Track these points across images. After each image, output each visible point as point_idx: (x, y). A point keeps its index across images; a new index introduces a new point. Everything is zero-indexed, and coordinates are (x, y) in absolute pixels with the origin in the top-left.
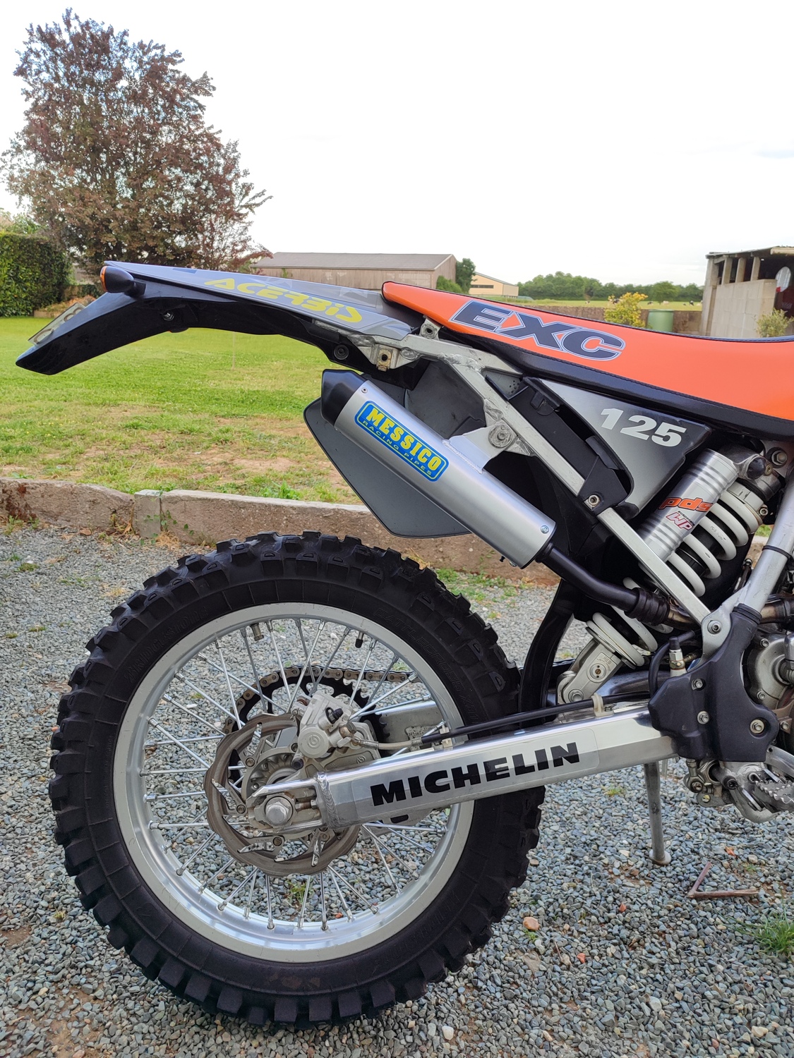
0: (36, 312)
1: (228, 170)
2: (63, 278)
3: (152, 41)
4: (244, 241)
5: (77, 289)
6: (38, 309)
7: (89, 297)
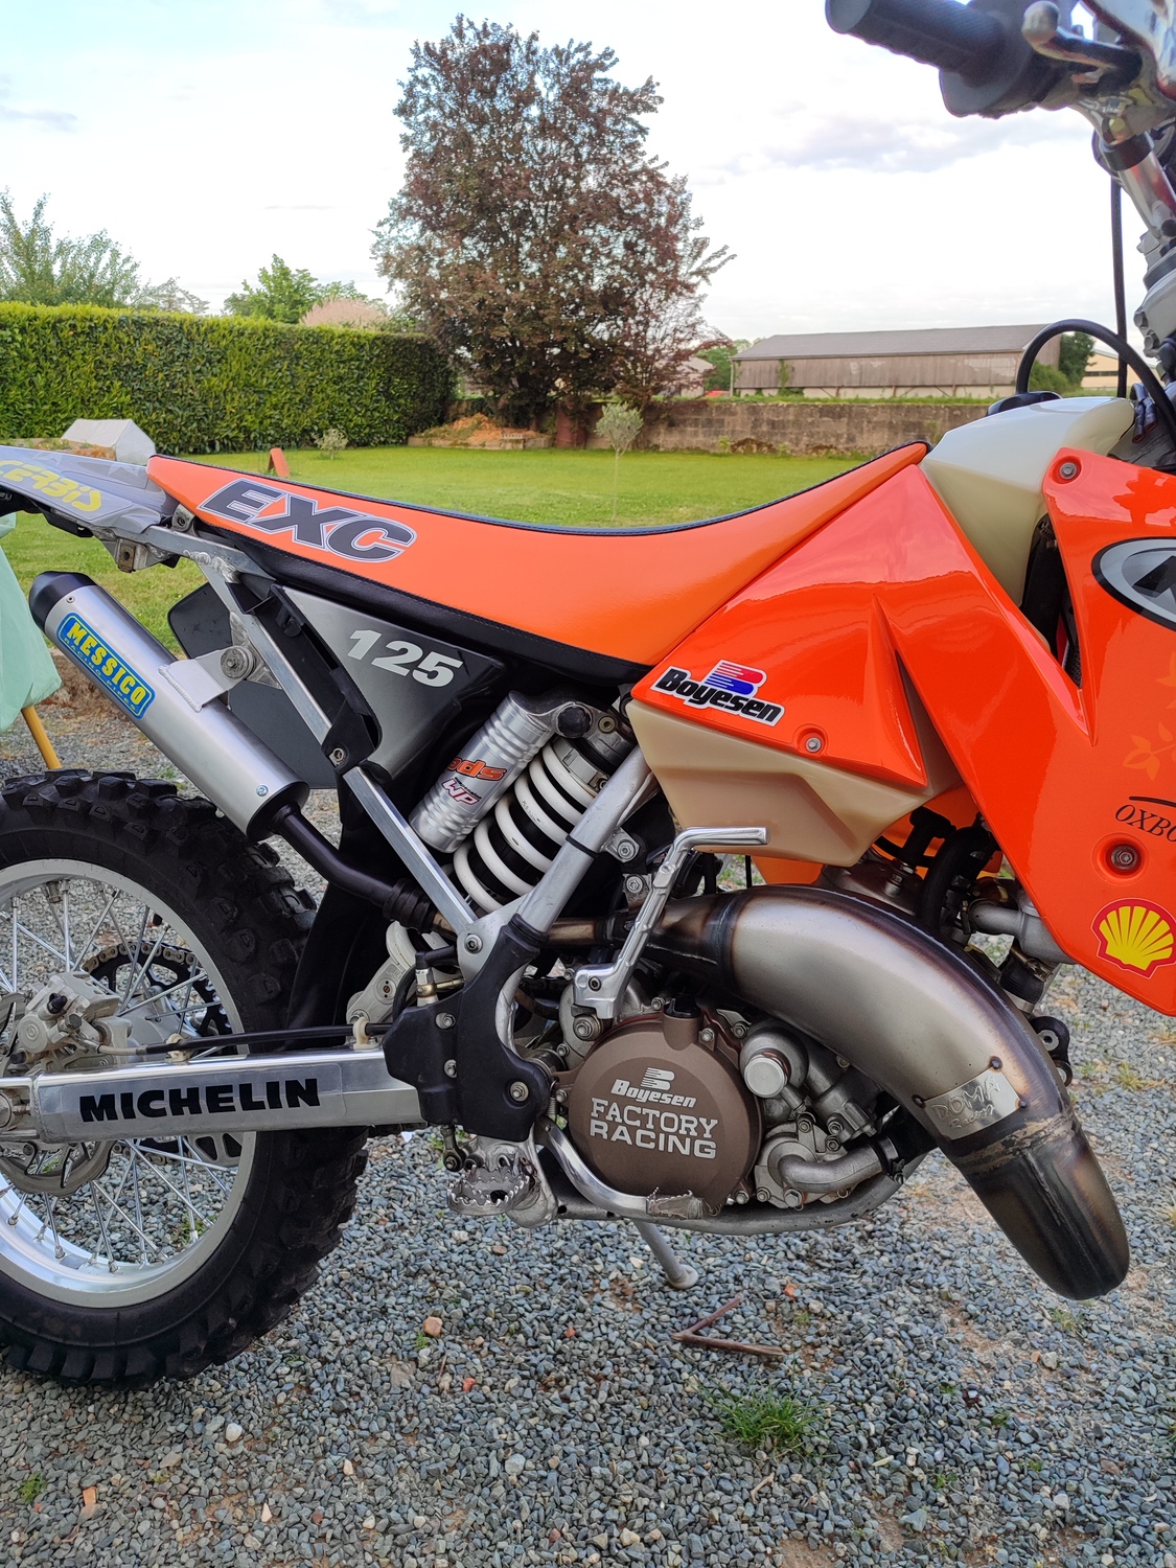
0: (411, 439)
1: (672, 220)
2: (448, 390)
3: (572, 41)
4: (693, 326)
5: (464, 405)
6: (413, 435)
7: (478, 415)
